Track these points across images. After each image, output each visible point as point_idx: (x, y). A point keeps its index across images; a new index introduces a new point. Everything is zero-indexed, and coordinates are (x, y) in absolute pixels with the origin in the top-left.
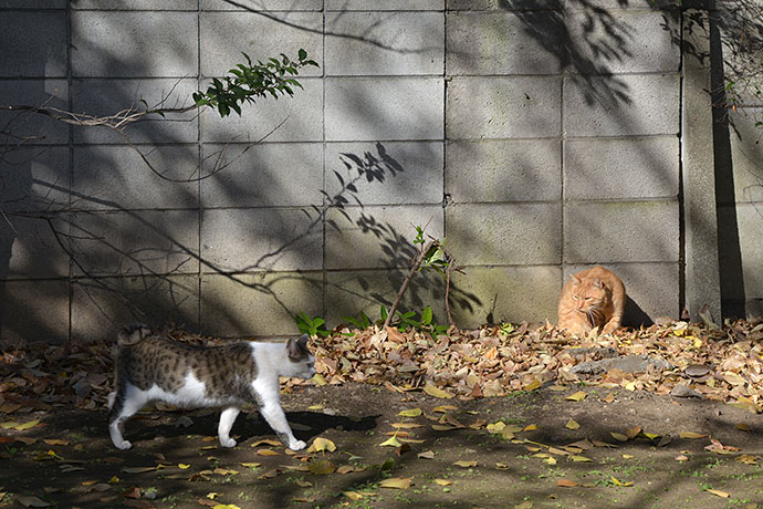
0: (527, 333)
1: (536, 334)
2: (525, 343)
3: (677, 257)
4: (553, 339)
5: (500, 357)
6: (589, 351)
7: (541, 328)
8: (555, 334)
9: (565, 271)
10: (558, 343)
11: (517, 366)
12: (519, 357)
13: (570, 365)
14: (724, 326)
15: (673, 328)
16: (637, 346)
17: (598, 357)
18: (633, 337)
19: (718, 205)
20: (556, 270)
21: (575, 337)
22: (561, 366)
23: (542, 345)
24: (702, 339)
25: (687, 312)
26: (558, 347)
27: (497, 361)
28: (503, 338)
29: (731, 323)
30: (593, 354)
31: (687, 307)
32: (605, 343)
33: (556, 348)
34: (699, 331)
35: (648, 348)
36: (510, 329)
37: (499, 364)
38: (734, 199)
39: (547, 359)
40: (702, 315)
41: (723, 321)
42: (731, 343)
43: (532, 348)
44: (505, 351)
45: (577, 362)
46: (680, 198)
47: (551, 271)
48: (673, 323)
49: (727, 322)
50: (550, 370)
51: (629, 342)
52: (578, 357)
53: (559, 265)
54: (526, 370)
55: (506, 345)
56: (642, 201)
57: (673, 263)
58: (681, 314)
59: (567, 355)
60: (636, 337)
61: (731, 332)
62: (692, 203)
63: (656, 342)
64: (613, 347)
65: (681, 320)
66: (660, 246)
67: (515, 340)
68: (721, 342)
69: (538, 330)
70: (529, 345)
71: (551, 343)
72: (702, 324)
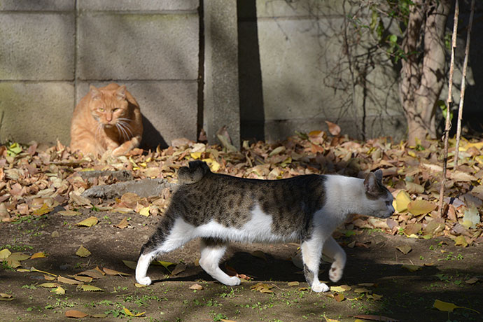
0: (36, 154)
1: (45, 155)
2: (34, 165)
3: (196, 75)
4: (64, 161)
5: (6, 179)
6: (102, 174)
7: (52, 149)
8: (66, 155)
9: (78, 88)
10: (69, 165)
11: (25, 190)
12: (28, 180)
13: (82, 189)
14: (242, 149)
15: (190, 150)
16: (152, 169)
17: (112, 179)
18: (149, 159)
19: (240, 20)
20: (68, 87)
21: (87, 159)
22: (72, 189)
23: (53, 167)
24: (220, 162)
25: (205, 134)
26: (69, 169)
27: (3, 184)
28: (10, 159)
29: (250, 146)
30: (107, 177)
31: (205, 128)
32: (120, 166)
33: (67, 171)
34: (217, 153)
35: (164, 171)
36: (18, 149)
37: (5, 187)
38: (256, 14)
39: (57, 182)
40: (221, 137)
41: (242, 143)
42: (248, 167)
43: (41, 170)
44: (12, 173)
45: (89, 186)
46: (200, 11)
47: (63, 88)
48: (190, 144)
49: (245, 144)
50: (60, 194)
51: (144, 164)
52: (91, 180)
53: (72, 81)
54: (34, 193)
55: (14, 167)
56: (160, 14)
57: (191, 81)
58: (198, 135)
59: (79, 178)
60: (152, 160)
61: (249, 155)
62: (212, 17)
63: (172, 165)
64: (128, 170)
65: (199, 141)
66: (179, 63)
67: (23, 162)
68: (239, 166)
69: (48, 151)
70: (38, 167)
71: (62, 165)
72: (220, 146)
